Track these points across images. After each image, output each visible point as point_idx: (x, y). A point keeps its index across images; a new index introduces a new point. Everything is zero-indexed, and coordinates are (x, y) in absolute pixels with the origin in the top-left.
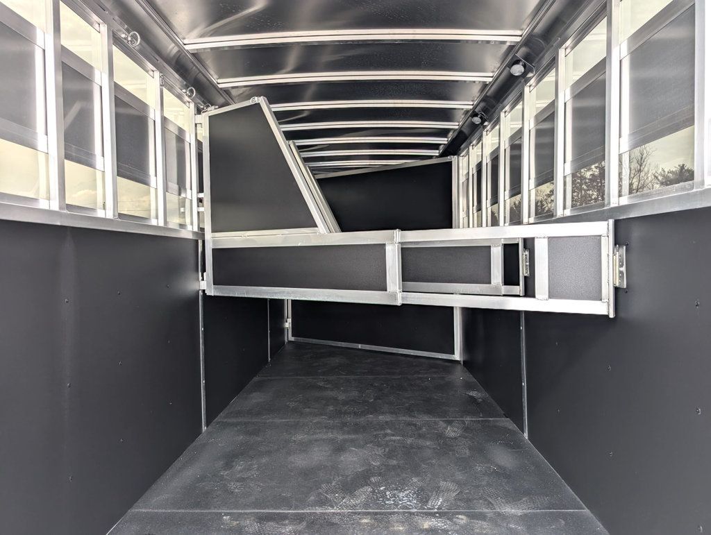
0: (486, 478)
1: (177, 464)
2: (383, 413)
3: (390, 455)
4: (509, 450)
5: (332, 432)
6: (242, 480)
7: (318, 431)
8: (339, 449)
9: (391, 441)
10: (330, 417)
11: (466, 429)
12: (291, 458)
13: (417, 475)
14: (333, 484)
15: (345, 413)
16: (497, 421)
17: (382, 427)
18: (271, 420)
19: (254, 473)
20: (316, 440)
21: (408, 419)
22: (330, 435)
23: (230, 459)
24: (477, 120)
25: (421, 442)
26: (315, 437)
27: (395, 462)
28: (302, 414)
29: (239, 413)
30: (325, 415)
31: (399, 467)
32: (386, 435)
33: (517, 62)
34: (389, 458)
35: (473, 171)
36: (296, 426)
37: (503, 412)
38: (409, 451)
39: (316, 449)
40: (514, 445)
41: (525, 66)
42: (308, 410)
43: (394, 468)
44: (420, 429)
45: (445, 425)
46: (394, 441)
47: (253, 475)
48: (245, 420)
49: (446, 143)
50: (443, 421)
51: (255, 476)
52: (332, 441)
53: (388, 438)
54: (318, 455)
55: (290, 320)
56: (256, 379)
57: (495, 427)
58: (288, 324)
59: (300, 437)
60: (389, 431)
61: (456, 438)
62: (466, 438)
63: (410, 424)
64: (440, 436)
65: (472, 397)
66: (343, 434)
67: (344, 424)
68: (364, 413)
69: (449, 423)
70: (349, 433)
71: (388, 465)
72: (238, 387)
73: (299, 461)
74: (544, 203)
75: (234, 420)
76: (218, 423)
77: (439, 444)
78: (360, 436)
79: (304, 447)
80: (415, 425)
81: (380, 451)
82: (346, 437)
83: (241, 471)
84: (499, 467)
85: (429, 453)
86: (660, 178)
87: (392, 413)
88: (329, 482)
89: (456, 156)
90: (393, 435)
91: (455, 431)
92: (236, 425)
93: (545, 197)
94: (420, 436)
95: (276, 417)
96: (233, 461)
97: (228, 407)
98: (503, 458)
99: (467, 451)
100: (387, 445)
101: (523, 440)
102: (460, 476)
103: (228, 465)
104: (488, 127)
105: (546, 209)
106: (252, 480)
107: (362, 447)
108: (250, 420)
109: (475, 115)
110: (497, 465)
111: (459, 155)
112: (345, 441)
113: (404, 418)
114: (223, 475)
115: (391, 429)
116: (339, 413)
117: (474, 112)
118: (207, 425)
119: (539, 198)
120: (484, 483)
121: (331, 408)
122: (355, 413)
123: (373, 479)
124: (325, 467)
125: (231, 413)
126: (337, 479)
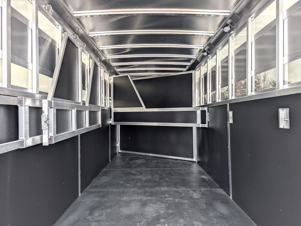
0: (216, 219)
1: (66, 213)
2: (163, 186)
3: (168, 208)
4: (224, 205)
5: (140, 196)
6: (98, 221)
7: (133, 195)
8: (144, 204)
9: (168, 200)
10: (139, 188)
11: (203, 194)
12: (121, 210)
13: (183, 218)
14: (142, 223)
15: (146, 186)
16: (216, 190)
17: (164, 193)
18: (111, 190)
19: (104, 217)
20: (133, 200)
21: (175, 189)
22: (139, 198)
23: (92, 210)
24: (205, 54)
25: (182, 201)
26: (133, 198)
27: (171, 211)
28: (126, 187)
29: (96, 187)
30: (136, 187)
31: (173, 214)
32: (166, 197)
33: (227, 25)
34: (168, 209)
35: (202, 77)
36: (123, 193)
37: (218, 186)
38: (177, 206)
39: (133, 205)
40: (225, 202)
41: (230, 27)
42: (128, 185)
43: (171, 214)
44: (181, 194)
45: (193, 192)
46: (170, 200)
47: (103, 219)
48: (99, 190)
49: (190, 65)
50: (191, 190)
51: (104, 219)
52: (140, 201)
53: (167, 199)
54: (134, 208)
55: (119, 143)
56: (104, 170)
57: (216, 193)
58: (118, 145)
59: (125, 198)
60: (167, 195)
61: (198, 199)
62: (203, 198)
63: (176, 192)
64: (191, 198)
65: (203, 178)
66: (146, 197)
67: (146, 192)
68: (154, 187)
69: (194, 191)
70: (148, 196)
71: (168, 213)
72: (96, 174)
73: (125, 211)
74: (225, 94)
75: (94, 190)
76: (86, 191)
77: (191, 202)
78: (154, 198)
79: (128, 204)
80: (179, 192)
81: (163, 206)
82: (147, 198)
83: (97, 217)
84: (221, 214)
85: (186, 206)
86: (272, 84)
87: (167, 186)
88: (140, 222)
89: (194, 71)
90: (169, 197)
91: (197, 195)
92: (95, 192)
93: (225, 91)
94: (182, 198)
95: (114, 189)
96: (93, 211)
97: (91, 183)
98: (222, 209)
99: (205, 205)
100: (166, 203)
101: (230, 199)
102: (203, 218)
103: (91, 214)
104: (210, 57)
105: (226, 96)
106: (102, 221)
107: (155, 203)
108: (102, 190)
109: (204, 51)
110: (220, 213)
111: (195, 70)
112: (147, 200)
113: (173, 189)
114: (89, 219)
115: (167, 194)
116: (143, 187)
117: (204, 50)
118: (81, 192)
119: (223, 92)
120: (215, 222)
121: (139, 184)
122: (150, 187)
123: (162, 221)
124: (138, 214)
125: (93, 186)
126: (144, 220)
